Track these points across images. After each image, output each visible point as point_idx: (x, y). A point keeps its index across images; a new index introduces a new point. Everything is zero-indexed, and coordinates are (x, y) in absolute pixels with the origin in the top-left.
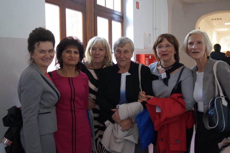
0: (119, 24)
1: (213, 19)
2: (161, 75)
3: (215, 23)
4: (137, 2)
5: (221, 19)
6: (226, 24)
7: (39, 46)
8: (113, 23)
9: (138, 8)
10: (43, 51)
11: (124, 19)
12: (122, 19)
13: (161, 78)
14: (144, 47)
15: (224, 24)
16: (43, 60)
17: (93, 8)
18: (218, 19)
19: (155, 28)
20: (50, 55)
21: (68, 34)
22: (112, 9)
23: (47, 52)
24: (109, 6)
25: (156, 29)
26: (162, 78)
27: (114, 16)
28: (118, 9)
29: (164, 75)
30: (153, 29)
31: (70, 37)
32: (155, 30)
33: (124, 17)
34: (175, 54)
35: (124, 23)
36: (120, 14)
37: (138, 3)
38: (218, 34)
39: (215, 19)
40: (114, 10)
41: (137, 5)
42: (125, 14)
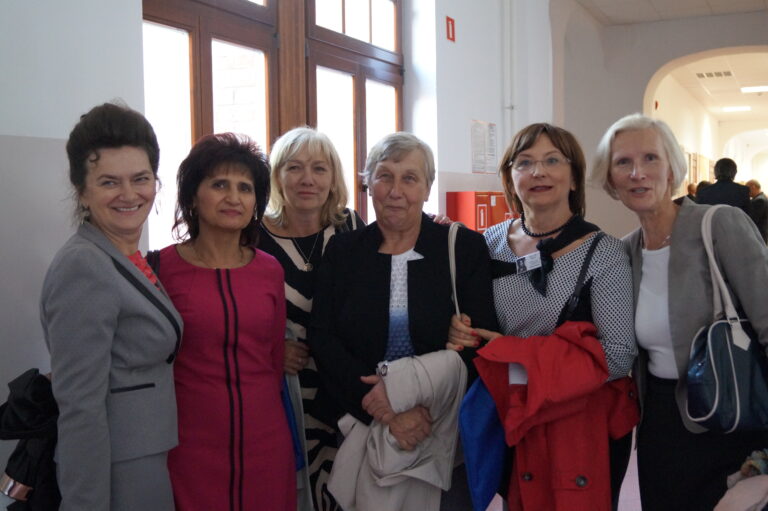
0: (390, 92)
1: (701, 76)
2: (523, 260)
3: (708, 87)
4: (448, 19)
5: (728, 74)
6: (745, 90)
7: (97, 164)
8: (371, 87)
9: (453, 39)
10: (111, 180)
11: (406, 74)
12: (399, 74)
13: (525, 268)
14: (474, 167)
15: (739, 91)
16: (115, 209)
17: (302, 40)
18: (719, 74)
19: (508, 105)
20: (138, 191)
21: (221, 127)
22: (367, 41)
23: (127, 184)
24: (356, 31)
25: (512, 108)
26: (528, 269)
27: (374, 64)
28: (384, 40)
29: (533, 260)
30: (503, 108)
31: (225, 136)
32: (508, 111)
33: (406, 68)
34: (571, 193)
35: (406, 87)
36: (392, 59)
37: (453, 21)
38: (719, 122)
39: (710, 75)
40: (374, 43)
41: (450, 28)
42: (410, 57)
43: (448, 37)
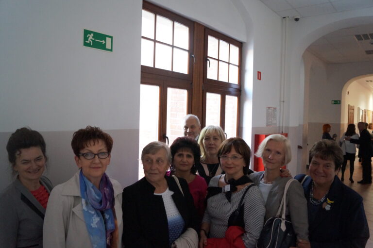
0: (236, 99)
1: (367, 81)
2: (225, 187)
4: (258, 72)
7: (20, 155)
8: (227, 97)
9: (260, 79)
11: (242, 92)
12: (239, 92)
13: (225, 190)
14: (267, 124)
17: (202, 84)
19: (282, 100)
22: (227, 81)
24: (223, 79)
25: (283, 102)
26: (226, 191)
27: (231, 90)
28: (234, 80)
29: (228, 188)
30: (280, 102)
33: (242, 89)
35: (242, 97)
36: (237, 87)
37: (260, 73)
40: (230, 82)
41: (258, 75)
42: (244, 87)
43: (258, 78)
